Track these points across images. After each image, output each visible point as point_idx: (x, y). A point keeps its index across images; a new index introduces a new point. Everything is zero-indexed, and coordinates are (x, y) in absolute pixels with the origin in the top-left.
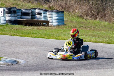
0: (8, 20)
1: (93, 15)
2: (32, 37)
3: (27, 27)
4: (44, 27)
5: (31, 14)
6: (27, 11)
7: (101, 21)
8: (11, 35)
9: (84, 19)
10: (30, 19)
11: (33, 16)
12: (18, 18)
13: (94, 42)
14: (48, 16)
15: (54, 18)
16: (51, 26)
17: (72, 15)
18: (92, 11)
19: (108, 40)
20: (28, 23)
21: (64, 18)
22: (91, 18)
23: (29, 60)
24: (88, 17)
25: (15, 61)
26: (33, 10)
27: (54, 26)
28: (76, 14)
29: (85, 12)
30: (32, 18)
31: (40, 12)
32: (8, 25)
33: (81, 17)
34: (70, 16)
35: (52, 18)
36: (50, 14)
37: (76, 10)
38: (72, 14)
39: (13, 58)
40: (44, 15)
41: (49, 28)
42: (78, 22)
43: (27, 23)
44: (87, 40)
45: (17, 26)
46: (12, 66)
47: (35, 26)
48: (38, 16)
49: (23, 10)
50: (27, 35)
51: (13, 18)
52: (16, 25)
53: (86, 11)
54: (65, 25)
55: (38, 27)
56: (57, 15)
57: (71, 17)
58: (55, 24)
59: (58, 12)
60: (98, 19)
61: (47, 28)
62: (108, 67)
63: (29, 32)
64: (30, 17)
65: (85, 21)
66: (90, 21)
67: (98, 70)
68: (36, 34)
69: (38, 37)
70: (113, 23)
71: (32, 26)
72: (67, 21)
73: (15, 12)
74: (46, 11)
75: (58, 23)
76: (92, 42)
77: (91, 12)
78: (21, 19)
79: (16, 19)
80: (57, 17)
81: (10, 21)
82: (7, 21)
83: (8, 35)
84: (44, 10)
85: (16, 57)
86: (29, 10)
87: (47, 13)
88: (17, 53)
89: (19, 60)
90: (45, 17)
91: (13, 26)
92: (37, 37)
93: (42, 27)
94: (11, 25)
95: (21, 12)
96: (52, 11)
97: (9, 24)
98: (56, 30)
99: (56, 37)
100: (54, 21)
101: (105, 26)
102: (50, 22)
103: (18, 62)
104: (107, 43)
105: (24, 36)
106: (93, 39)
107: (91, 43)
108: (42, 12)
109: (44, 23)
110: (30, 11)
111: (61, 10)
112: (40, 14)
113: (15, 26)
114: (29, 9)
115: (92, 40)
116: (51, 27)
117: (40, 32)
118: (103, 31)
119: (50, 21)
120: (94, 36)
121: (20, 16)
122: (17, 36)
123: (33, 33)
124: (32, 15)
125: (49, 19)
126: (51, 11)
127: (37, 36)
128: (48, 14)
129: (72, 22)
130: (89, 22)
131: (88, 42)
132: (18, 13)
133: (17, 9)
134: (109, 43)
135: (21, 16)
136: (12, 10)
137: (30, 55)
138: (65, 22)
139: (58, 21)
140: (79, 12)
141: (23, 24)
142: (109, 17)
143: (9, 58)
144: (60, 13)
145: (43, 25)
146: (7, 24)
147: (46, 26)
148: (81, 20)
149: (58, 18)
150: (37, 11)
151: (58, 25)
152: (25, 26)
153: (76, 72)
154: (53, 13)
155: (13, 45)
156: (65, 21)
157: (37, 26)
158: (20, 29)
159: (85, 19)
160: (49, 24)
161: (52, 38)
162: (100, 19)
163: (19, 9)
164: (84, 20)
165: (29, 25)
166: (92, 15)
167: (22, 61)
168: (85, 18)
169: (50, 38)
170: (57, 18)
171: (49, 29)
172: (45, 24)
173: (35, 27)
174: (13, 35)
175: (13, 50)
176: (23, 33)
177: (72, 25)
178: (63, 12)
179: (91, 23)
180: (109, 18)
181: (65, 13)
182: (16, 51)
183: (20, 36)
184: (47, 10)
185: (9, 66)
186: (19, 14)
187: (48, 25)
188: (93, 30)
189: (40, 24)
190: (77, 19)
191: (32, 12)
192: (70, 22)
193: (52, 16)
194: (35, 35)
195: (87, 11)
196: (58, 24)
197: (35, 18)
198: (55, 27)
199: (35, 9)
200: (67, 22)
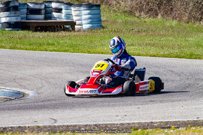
0: (5, 23)
1: (151, 10)
2: (46, 51)
3: (38, 34)
4: (67, 33)
5: (43, 12)
6: (37, 7)
7: (165, 20)
8: (11, 48)
9: (135, 16)
10: (42, 20)
11: (48, 13)
12: (22, 18)
13: (154, 56)
14: (73, 14)
15: (84, 17)
16: (79, 30)
17: (114, 10)
18: (149, 2)
19: (177, 51)
20: (40, 26)
21: (101, 16)
22: (148, 15)
23: (42, 90)
24: (142, 13)
25: (19, 93)
26: (47, 4)
27: (84, 31)
28: (122, 8)
29: (137, 4)
30: (46, 18)
31: (60, 7)
32: (4, 32)
33: (131, 13)
34: (112, 12)
35: (81, 17)
36: (76, 9)
37: (121, 2)
38: (115, 8)
39: (16, 87)
40: (65, 12)
41: (76, 33)
42: (126, 23)
43: (38, 27)
44: (141, 52)
45: (21, 33)
46: (13, 102)
47: (52, 31)
48: (55, 14)
49: (29, 4)
50: (39, 46)
51: (14, 20)
52: (19, 31)
53: (139, 3)
54: (103, 28)
55: (56, 34)
56: (89, 11)
57: (112, 15)
58: (86, 26)
59: (90, 6)
60: (159, 16)
61: (72, 33)
62: (180, 98)
63: (41, 42)
64: (42, 16)
65: (138, 21)
66: (146, 20)
67: (161, 104)
68: (54, 45)
69: (58, 51)
70: (185, 22)
71: (45, 32)
72: (107, 21)
73: (16, 8)
74: (70, 4)
75: (91, 25)
76: (151, 56)
77: (148, 4)
78: (27, 20)
79: (19, 20)
80: (89, 14)
81: (9, 25)
82: (2, 25)
83: (5, 48)
84: (66, 4)
85: (20, 85)
86: (41, 4)
87: (72, 8)
88: (21, 78)
89: (26, 91)
90: (68, 15)
91: (13, 32)
92: (55, 51)
93: (63, 33)
94: (11, 30)
95: (27, 9)
96: (80, 5)
97: (7, 29)
98: (88, 37)
99: (89, 50)
100: (84, 22)
101: (172, 27)
102: (77, 24)
103: (24, 95)
104: (176, 57)
105: (32, 50)
106: (153, 51)
107: (148, 57)
108: (63, 7)
109: (67, 26)
110: (43, 7)
111: (95, 3)
112: (59, 10)
113: (17, 32)
114: (41, 2)
115: (151, 53)
116: (79, 33)
117: (61, 42)
118: (169, 36)
119: (77, 22)
120: (153, 45)
121: (25, 15)
122: (22, 49)
123: (49, 44)
124: (46, 13)
125: (75, 18)
126: (78, 5)
127: (55, 48)
128: (74, 11)
129: (115, 22)
130: (145, 22)
131: (144, 56)
132: (22, 10)
133: (20, 4)
134: (180, 58)
135: (27, 14)
136: (11, 5)
137: (43, 81)
138: (103, 23)
139: (91, 21)
140: (127, 5)
141: (31, 28)
142: (179, 12)
143: (8, 88)
144: (94, 8)
145: (65, 29)
146: (4, 30)
147: (71, 31)
148: (130, 19)
149: (90, 16)
150: (54, 5)
151: (90, 29)
152: (34, 31)
153: (124, 108)
154: (82, 8)
155: (14, 66)
156: (103, 21)
157: (55, 31)
158: (25, 36)
159: (138, 17)
160: (76, 27)
161: (82, 52)
162: (162, 16)
163: (24, 2)
164: (136, 18)
165: (41, 30)
166: (149, 10)
167: (30, 93)
168: (137, 14)
169: (78, 52)
170: (88, 16)
171: (76, 36)
172: (68, 28)
173: (52, 34)
174: (14, 48)
175: (15, 74)
176: (30, 45)
177: (115, 27)
178: (99, 6)
179: (148, 23)
180: (179, 14)
181: (102, 7)
182: (20, 76)
183: (26, 49)
184: (72, 2)
185: (9, 102)
186: (23, 12)
187: (73, 29)
188: (152, 35)
189: (60, 27)
190: (123, 18)
191: (46, 7)
192: (112, 23)
193: (80, 13)
194: (51, 48)
195: (141, 3)
196: (92, 27)
197: (50, 18)
198: (86, 32)
199: (51, 2)
200: (106, 23)
